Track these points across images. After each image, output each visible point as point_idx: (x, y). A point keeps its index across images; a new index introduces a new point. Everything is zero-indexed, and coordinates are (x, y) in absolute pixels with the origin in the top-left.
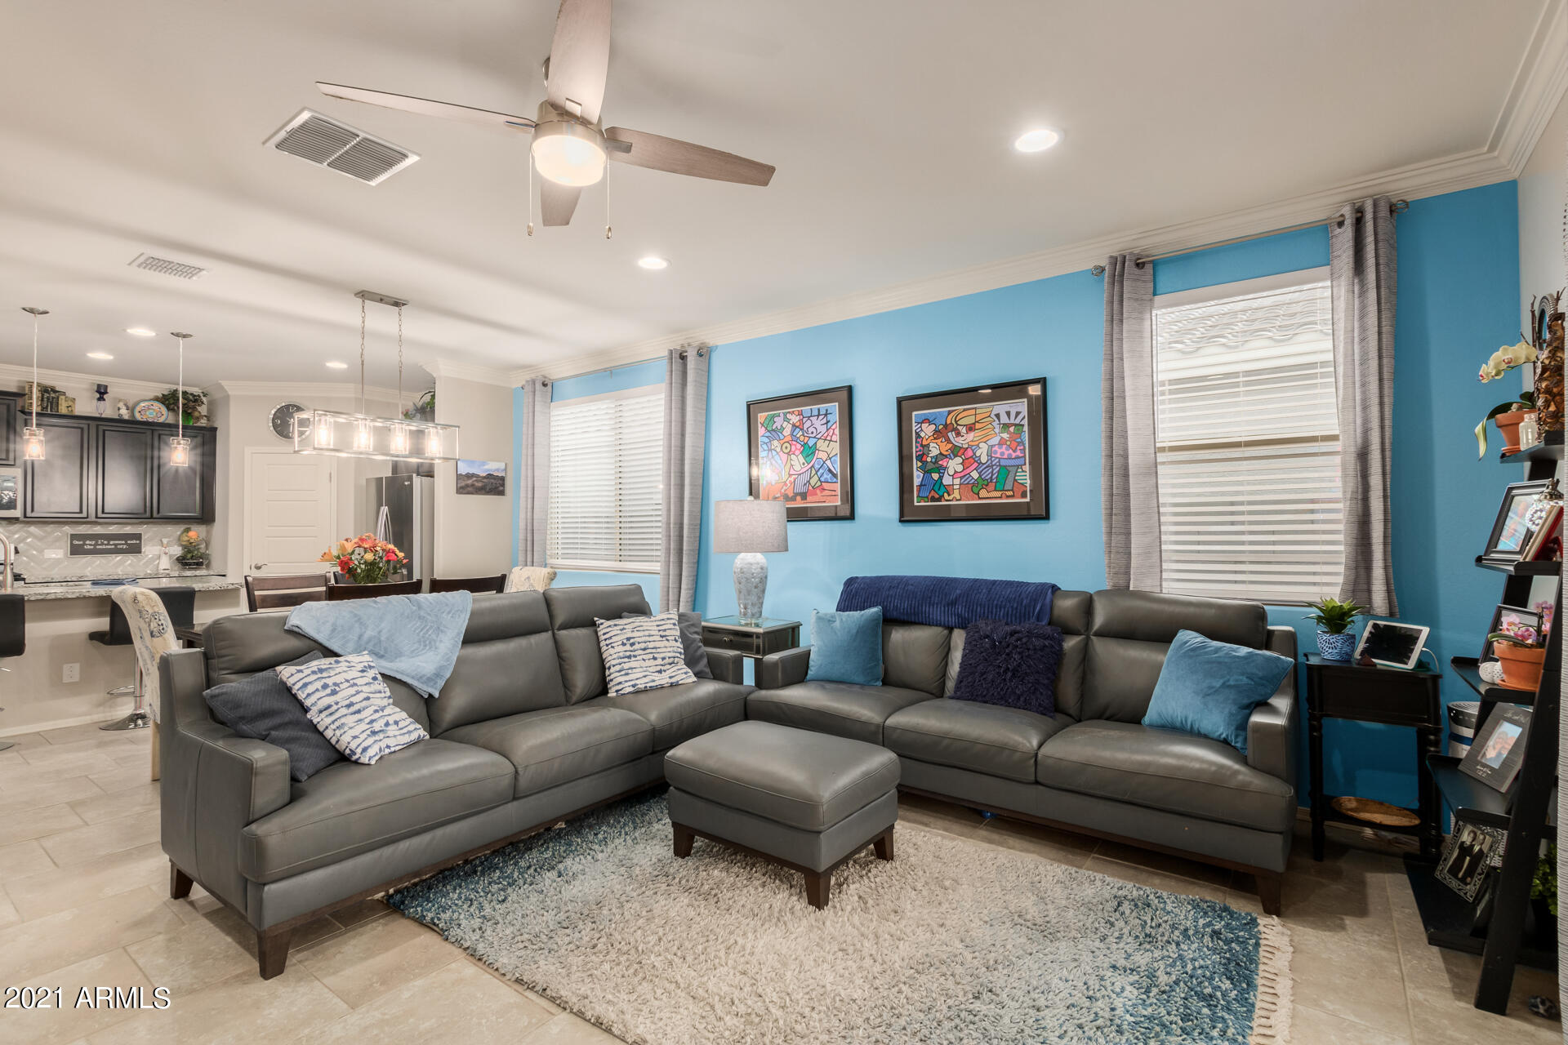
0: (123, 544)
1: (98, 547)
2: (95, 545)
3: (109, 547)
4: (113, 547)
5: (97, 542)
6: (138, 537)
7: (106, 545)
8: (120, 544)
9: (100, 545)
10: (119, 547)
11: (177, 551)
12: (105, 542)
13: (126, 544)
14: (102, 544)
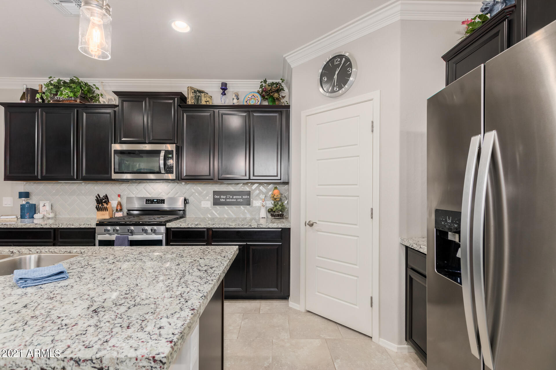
0: (240, 199)
1: (228, 200)
2: (226, 199)
3: (233, 200)
4: (235, 200)
5: (227, 197)
6: (249, 193)
7: (231, 199)
8: (239, 199)
9: (228, 199)
10: (238, 200)
11: (270, 204)
12: (231, 197)
13: (242, 198)
14: (229, 198)
